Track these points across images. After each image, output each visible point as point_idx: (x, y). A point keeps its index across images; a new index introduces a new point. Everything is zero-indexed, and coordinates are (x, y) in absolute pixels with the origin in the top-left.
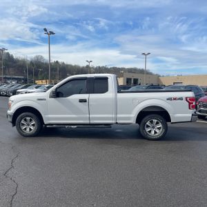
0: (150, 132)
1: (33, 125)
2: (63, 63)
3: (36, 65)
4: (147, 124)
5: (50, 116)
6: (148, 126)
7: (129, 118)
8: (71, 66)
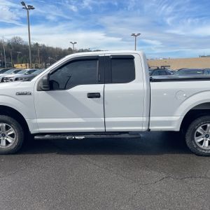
0: (201, 143)
1: (12, 136)
2: (44, 46)
3: (14, 47)
4: (198, 130)
5: (40, 121)
6: (199, 135)
7: (170, 123)
8: (52, 49)
